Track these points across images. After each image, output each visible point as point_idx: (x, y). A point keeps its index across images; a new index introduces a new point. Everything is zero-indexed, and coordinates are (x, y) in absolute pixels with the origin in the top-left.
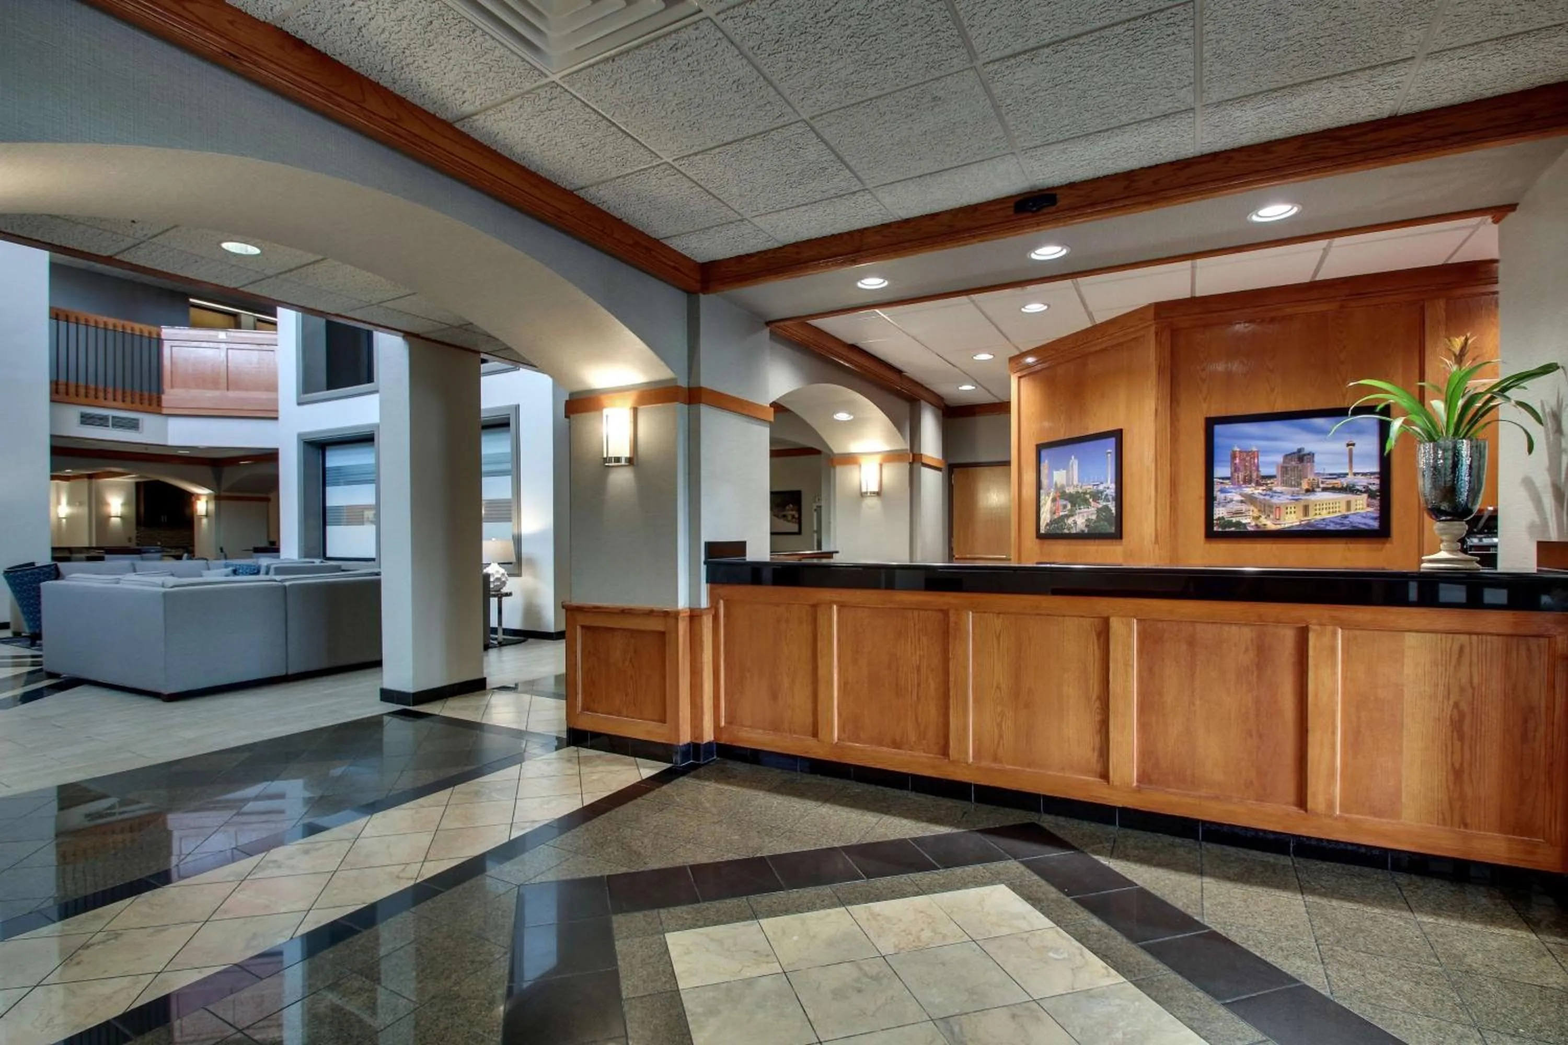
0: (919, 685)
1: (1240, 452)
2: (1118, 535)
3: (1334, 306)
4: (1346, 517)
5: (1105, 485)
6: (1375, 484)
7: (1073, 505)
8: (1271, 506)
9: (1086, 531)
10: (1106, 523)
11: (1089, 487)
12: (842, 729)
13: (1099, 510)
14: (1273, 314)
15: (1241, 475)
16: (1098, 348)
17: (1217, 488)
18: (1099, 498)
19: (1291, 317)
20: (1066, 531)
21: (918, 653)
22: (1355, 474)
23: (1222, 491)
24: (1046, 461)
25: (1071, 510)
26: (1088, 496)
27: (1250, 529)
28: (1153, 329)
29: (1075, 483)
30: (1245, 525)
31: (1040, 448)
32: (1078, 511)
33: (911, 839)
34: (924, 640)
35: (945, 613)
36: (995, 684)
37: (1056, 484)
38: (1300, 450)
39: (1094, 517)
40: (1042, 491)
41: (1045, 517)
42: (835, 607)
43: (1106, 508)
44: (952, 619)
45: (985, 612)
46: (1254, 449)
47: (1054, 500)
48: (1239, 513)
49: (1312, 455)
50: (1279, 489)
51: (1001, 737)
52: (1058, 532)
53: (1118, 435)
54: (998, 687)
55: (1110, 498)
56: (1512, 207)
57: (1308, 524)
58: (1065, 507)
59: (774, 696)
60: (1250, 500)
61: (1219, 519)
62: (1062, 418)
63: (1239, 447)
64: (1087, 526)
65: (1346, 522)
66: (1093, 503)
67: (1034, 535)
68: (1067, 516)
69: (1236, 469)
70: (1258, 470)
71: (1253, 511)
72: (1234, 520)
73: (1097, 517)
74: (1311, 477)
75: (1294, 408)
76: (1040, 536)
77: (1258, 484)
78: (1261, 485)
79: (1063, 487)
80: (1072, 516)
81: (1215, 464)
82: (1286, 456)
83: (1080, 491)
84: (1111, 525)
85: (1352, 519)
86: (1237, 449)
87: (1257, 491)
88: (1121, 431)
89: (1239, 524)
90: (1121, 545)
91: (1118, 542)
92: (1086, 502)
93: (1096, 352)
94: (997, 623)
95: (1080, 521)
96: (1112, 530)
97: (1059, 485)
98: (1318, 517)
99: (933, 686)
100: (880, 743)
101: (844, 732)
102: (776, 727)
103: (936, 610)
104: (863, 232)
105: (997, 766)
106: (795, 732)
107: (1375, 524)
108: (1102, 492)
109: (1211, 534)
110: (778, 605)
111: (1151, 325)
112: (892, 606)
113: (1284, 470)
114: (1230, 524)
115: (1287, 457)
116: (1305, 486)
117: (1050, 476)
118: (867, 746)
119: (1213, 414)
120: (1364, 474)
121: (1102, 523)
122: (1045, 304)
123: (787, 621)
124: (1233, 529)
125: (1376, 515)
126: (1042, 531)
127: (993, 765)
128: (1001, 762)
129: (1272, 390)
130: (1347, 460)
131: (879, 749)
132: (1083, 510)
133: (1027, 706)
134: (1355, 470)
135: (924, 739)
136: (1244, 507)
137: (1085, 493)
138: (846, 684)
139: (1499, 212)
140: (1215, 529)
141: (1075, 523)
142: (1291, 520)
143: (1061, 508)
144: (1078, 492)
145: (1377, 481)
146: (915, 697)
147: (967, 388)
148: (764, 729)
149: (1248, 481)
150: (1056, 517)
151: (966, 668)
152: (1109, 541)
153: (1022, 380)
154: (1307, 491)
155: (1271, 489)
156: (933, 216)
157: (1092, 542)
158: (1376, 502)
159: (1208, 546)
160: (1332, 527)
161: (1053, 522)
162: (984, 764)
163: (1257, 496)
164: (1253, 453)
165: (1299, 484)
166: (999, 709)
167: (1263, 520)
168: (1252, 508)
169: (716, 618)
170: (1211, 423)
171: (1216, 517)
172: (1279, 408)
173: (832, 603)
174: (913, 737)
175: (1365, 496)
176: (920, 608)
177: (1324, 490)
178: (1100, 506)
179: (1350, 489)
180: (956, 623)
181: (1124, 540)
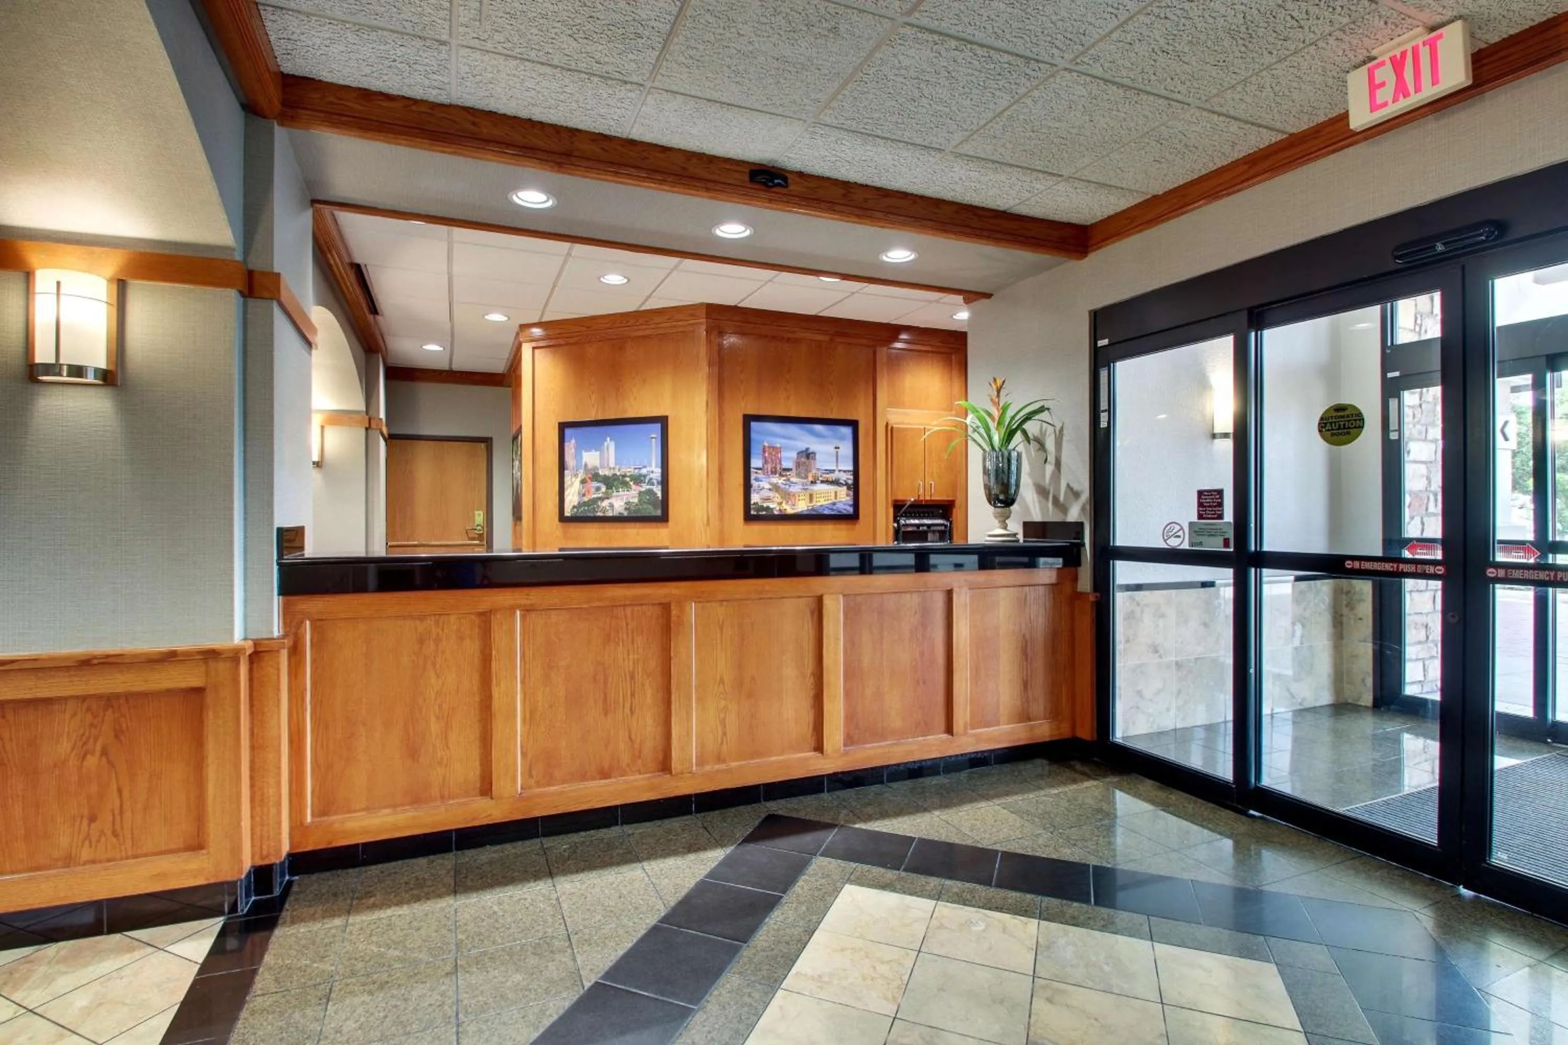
0: (633, 695)
1: (769, 447)
2: (664, 518)
3: (826, 338)
4: (834, 504)
5: (649, 469)
6: (850, 478)
7: (609, 487)
8: (789, 494)
9: (626, 514)
10: (650, 507)
11: (630, 470)
12: (528, 772)
13: (640, 493)
14: (790, 335)
15: (769, 466)
16: (640, 333)
17: (753, 476)
18: (642, 482)
19: (797, 341)
20: (600, 514)
21: (631, 656)
22: (840, 471)
23: (757, 479)
24: (573, 441)
25: (605, 493)
26: (628, 479)
27: (776, 513)
28: (704, 327)
29: (612, 464)
30: (772, 509)
31: (563, 427)
32: (615, 494)
33: (706, 877)
34: (639, 640)
35: (666, 607)
36: (718, 678)
37: (586, 465)
38: (807, 449)
39: (636, 500)
40: (566, 472)
41: (572, 498)
42: (518, 613)
43: (650, 492)
44: (674, 612)
45: (708, 602)
46: (778, 445)
47: (583, 482)
48: (768, 499)
49: (814, 453)
50: (794, 479)
51: (725, 734)
52: (591, 515)
53: (663, 421)
54: (722, 681)
55: (655, 482)
56: (988, 296)
57: (813, 510)
58: (598, 489)
59: (412, 752)
60: (775, 488)
61: (754, 504)
62: (593, 397)
63: (768, 442)
64: (626, 509)
65: (835, 508)
66: (634, 487)
67: (557, 518)
68: (602, 499)
69: (766, 462)
70: (780, 463)
71: (777, 497)
72: (765, 505)
73: (640, 501)
74: (814, 472)
75: (803, 414)
76: (563, 519)
77: (781, 475)
78: (783, 476)
79: (596, 468)
80: (608, 498)
81: (752, 456)
82: (798, 454)
83: (618, 474)
84: (655, 507)
85: (838, 505)
86: (766, 444)
87: (779, 481)
88: (666, 417)
89: (768, 508)
90: (667, 527)
91: (664, 524)
92: (625, 484)
93: (637, 337)
94: (720, 611)
95: (618, 503)
96: (659, 513)
97: (590, 466)
98: (819, 504)
99: (649, 693)
100: (583, 777)
101: (531, 776)
102: (416, 799)
103: (653, 605)
104: (574, 132)
105: (723, 766)
106: (450, 798)
107: (851, 510)
108: (645, 476)
109: (749, 518)
110: (422, 618)
111: (702, 324)
112: (600, 604)
113: (798, 465)
114: (762, 508)
115: (800, 453)
116: (810, 479)
117: (578, 456)
118: (566, 787)
119: (751, 411)
120: (845, 471)
121: (645, 506)
122: (625, 277)
123: (438, 640)
124: (764, 513)
125: (851, 503)
126: (568, 513)
127: (717, 767)
128: (724, 761)
129: (788, 398)
130: (834, 459)
131: (582, 785)
132: (621, 493)
133: (750, 695)
134: (840, 468)
135: (639, 757)
136: (771, 494)
137: (624, 476)
138: (532, 713)
139: (971, 296)
140: (752, 512)
141: (612, 506)
142: (802, 506)
143: (593, 490)
144: (615, 475)
145: (852, 477)
146: (627, 711)
147: (433, 347)
148: (394, 806)
149: (774, 472)
150: (586, 499)
151: (690, 668)
152: (654, 524)
153: (537, 351)
154: (812, 482)
155: (788, 480)
156: (665, 149)
157: (632, 524)
158: (851, 493)
159: (746, 527)
160: (826, 512)
161: (580, 505)
162: (708, 768)
163: (780, 485)
164: (777, 448)
165: (806, 477)
166: (723, 703)
167: (785, 506)
168: (777, 495)
169: (296, 650)
170: (748, 419)
171: (752, 502)
172: (793, 413)
173: (512, 609)
174: (625, 758)
175: (845, 488)
176: (637, 602)
177: (822, 482)
178: (643, 489)
179: (836, 482)
180: (679, 617)
181: (670, 523)
